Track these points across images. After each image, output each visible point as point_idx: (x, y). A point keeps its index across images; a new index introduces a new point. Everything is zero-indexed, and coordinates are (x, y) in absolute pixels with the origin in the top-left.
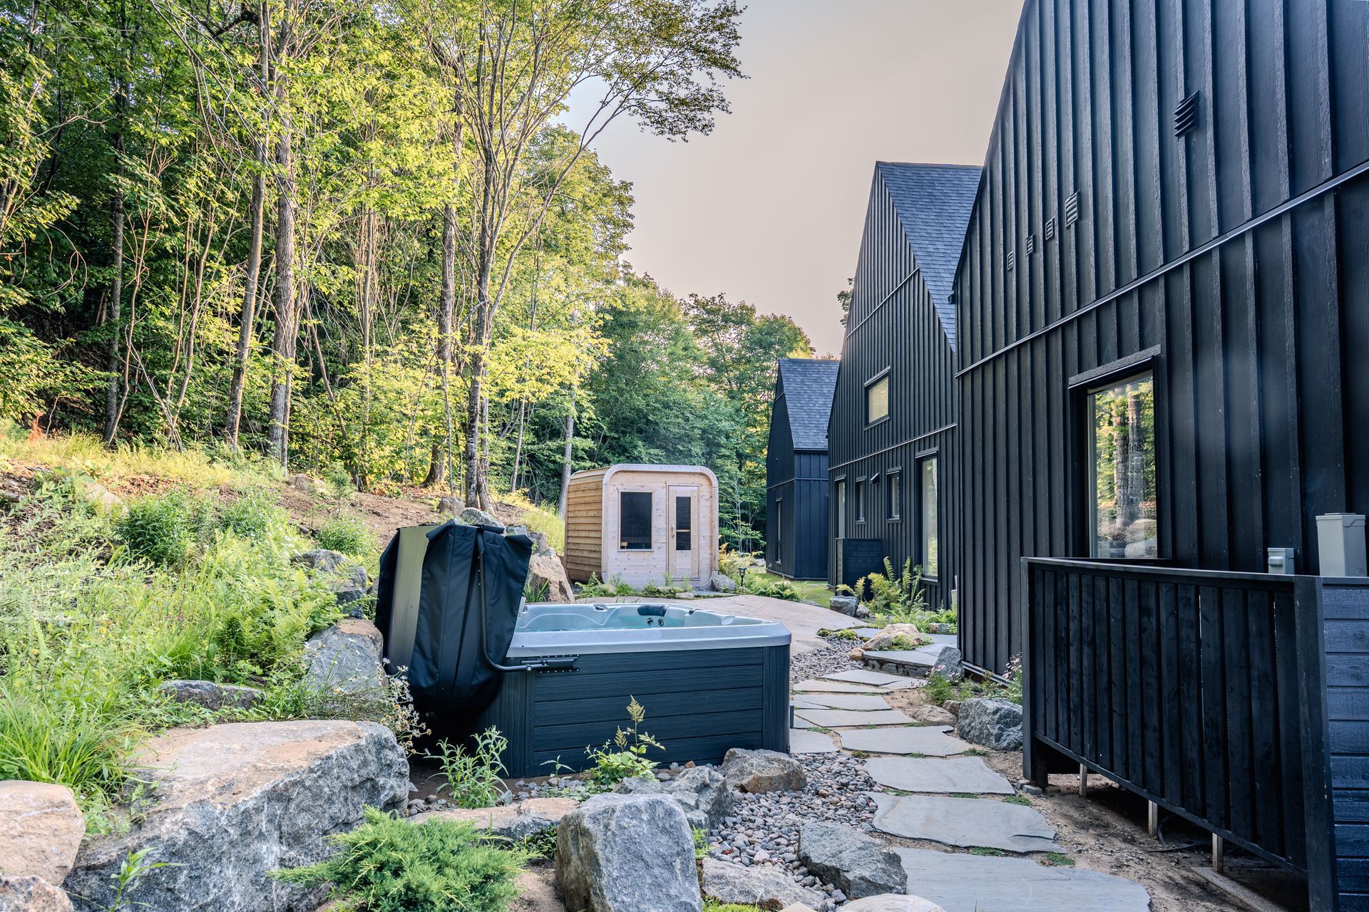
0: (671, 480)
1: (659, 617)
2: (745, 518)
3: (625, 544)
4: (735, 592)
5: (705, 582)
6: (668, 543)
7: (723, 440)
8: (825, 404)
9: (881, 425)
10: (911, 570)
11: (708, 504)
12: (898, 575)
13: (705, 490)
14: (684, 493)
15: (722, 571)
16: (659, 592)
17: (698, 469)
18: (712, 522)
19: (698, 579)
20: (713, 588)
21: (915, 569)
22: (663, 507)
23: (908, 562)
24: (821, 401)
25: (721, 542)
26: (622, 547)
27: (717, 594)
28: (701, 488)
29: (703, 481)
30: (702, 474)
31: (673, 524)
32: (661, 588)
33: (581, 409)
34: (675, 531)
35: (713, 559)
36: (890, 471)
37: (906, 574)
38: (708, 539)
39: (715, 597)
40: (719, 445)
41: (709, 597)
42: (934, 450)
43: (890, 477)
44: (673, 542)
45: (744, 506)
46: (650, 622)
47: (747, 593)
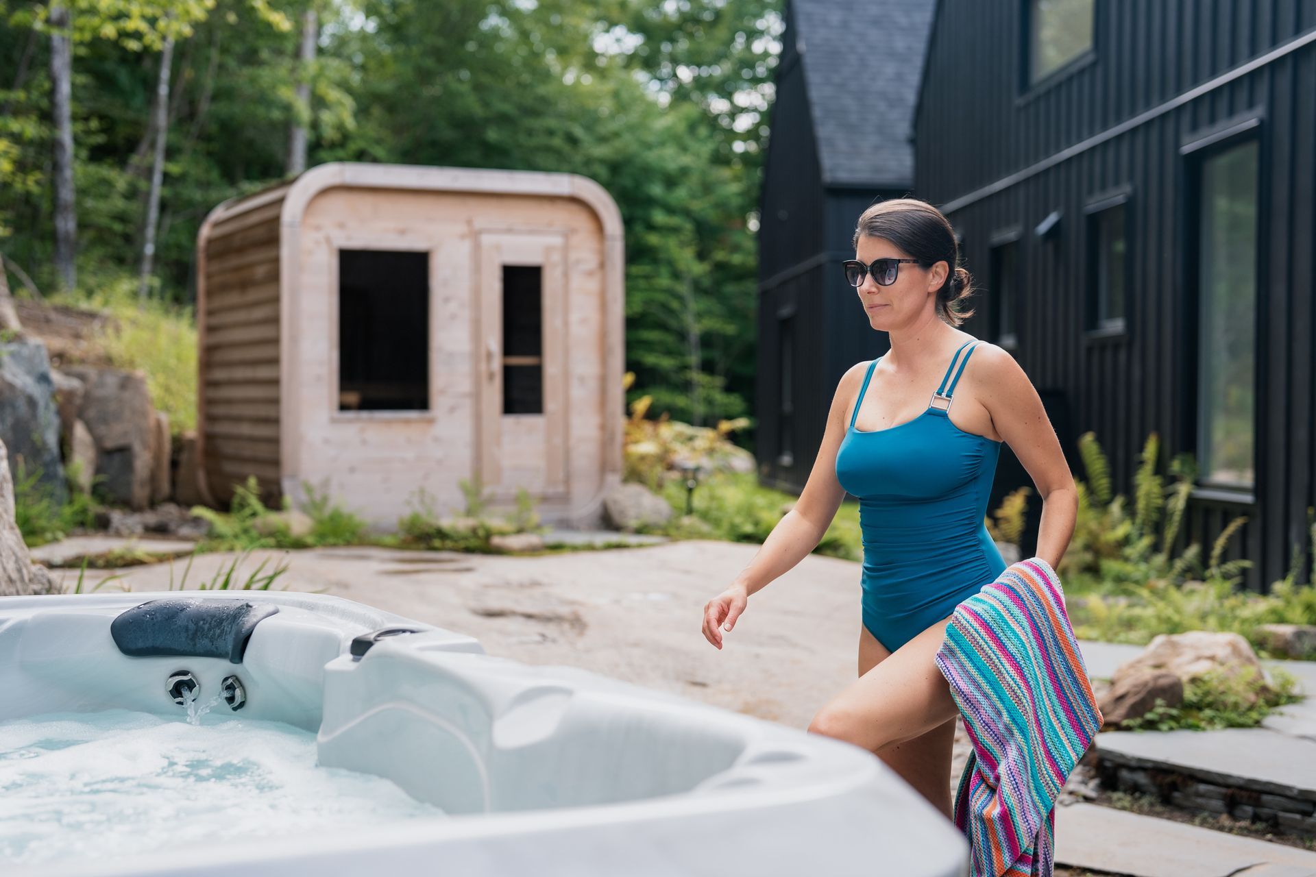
0: (486, 216)
1: (222, 667)
2: (708, 367)
3: (353, 398)
4: (668, 531)
5: (585, 506)
6: (476, 396)
7: (656, 190)
8: (899, 77)
9: (1070, 79)
10: (1160, 468)
11: (593, 285)
12: (1123, 485)
13: (584, 250)
14: (523, 252)
15: (634, 475)
16: (441, 534)
17: (562, 184)
18: (603, 335)
19: (565, 499)
20: (607, 521)
21: (1176, 466)
22: (463, 289)
23: (1151, 450)
24: (890, 69)
25: (633, 392)
26: (343, 407)
27: (614, 538)
28: (575, 240)
29: (581, 221)
30: (574, 200)
31: (494, 341)
32: (446, 523)
33: (318, 102)
34: (497, 364)
35: (606, 441)
36: (1094, 203)
37: (1147, 484)
38: (593, 384)
39: (610, 547)
40: (650, 202)
41: (591, 548)
42: (1248, 121)
43: (1094, 220)
44: (494, 394)
45: (707, 341)
46: (181, 687)
47: (702, 536)
